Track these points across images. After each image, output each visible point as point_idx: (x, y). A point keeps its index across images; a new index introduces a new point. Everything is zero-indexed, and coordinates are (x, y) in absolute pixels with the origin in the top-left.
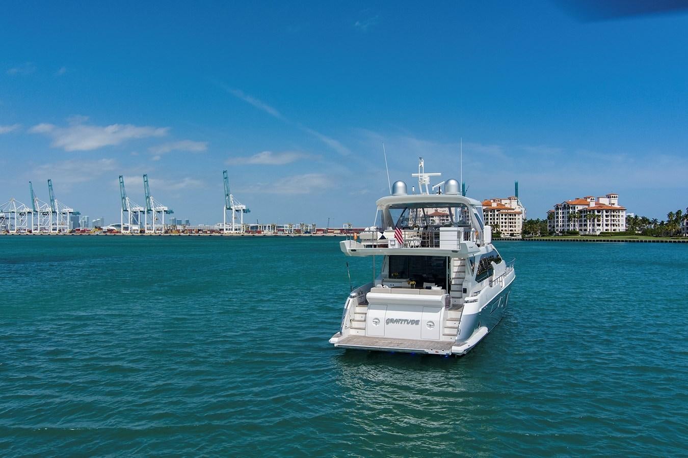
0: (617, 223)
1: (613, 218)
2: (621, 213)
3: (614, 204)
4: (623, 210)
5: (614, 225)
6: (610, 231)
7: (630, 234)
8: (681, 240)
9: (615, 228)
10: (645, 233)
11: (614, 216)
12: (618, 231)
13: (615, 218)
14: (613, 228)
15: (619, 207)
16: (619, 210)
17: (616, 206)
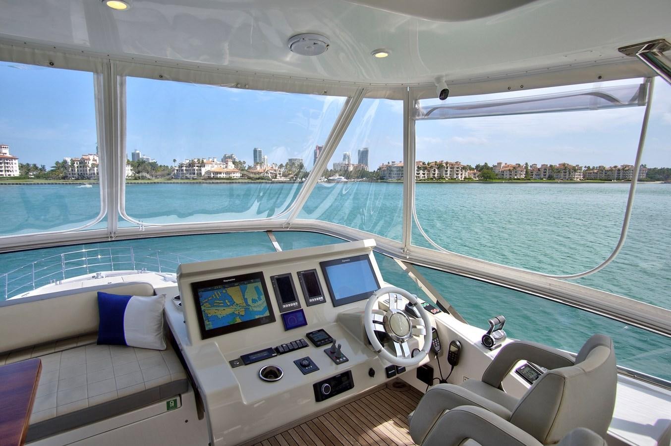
0: (11, 170)
1: (6, 165)
2: (14, 161)
3: (6, 154)
4: (15, 159)
5: (8, 171)
6: (5, 176)
7: (24, 178)
8: (71, 182)
9: (10, 173)
10: (38, 177)
11: (7, 163)
12: (12, 176)
13: (9, 165)
14: (7, 173)
15: (10, 156)
16: (12, 159)
17: (8, 155)
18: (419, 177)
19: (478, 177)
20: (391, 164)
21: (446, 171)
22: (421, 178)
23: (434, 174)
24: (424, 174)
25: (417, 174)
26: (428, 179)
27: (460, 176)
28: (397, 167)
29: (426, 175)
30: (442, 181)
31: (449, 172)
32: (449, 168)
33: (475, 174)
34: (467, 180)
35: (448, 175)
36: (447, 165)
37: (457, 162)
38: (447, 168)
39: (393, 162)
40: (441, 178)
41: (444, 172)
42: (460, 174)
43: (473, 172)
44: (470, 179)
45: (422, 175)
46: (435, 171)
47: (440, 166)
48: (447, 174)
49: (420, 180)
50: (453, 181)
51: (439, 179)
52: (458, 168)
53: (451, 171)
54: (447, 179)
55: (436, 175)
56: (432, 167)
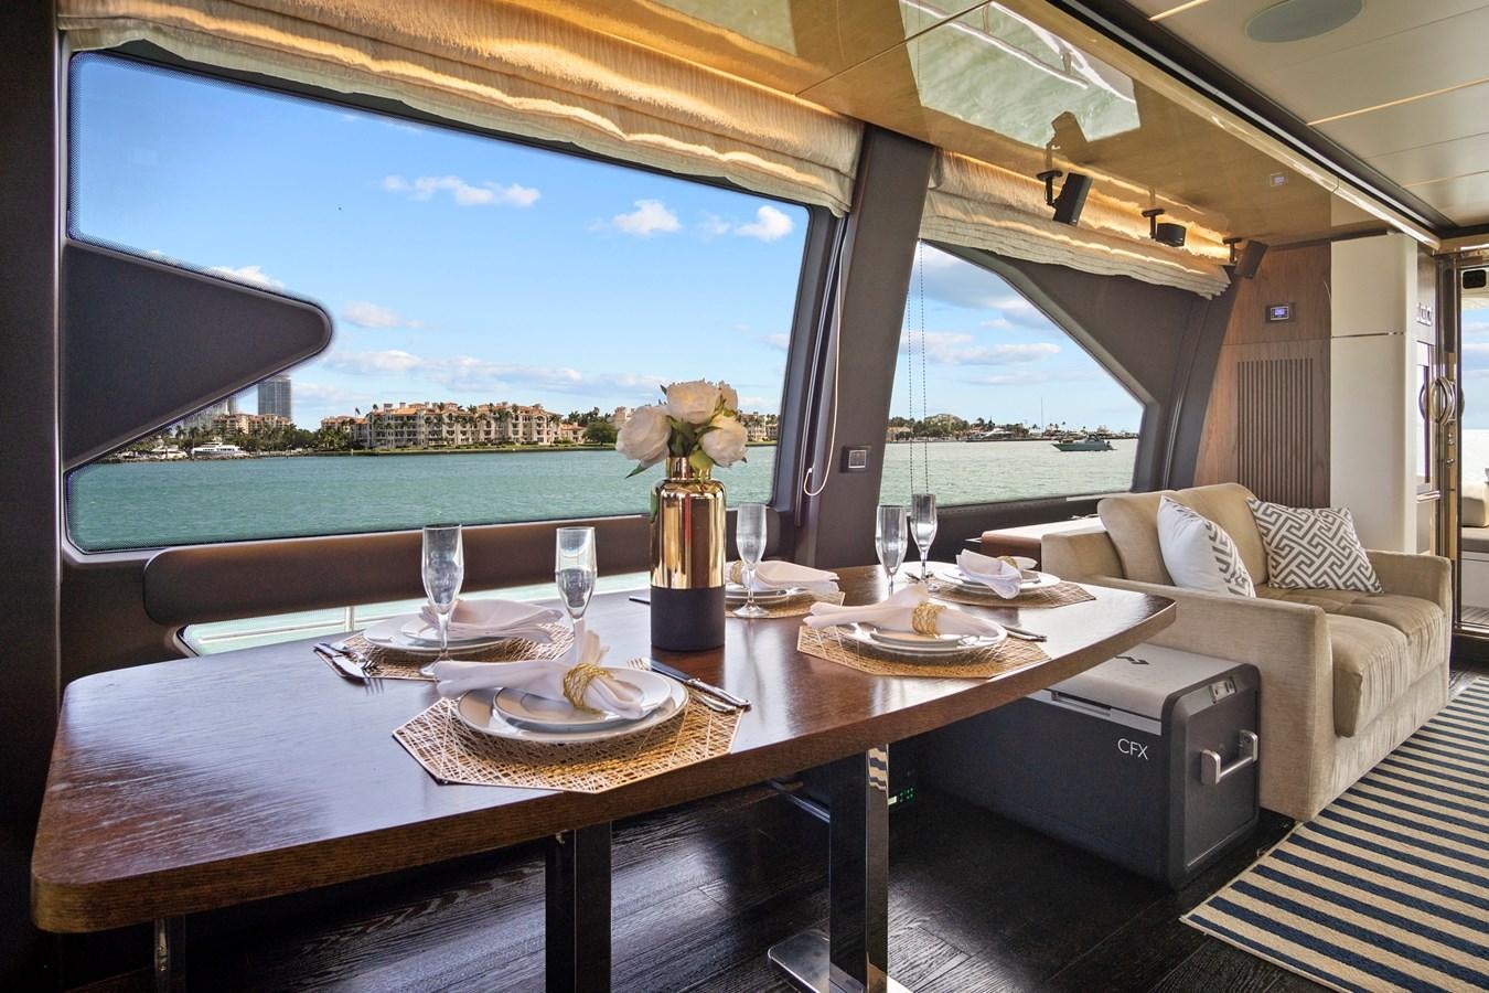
18: (453, 440)
19: (583, 437)
20: (381, 410)
21: (515, 426)
22: (460, 443)
23: (488, 433)
24: (464, 433)
25: (448, 432)
26: (477, 443)
27: (545, 436)
28: (397, 418)
29: (469, 435)
30: (508, 447)
31: (521, 429)
32: (521, 419)
33: (575, 433)
34: (560, 446)
35: (521, 434)
36: (515, 411)
37: (536, 407)
38: (517, 419)
39: (386, 405)
40: (505, 441)
41: (511, 428)
42: (545, 432)
43: (570, 427)
44: (566, 442)
45: (461, 436)
46: (489, 425)
47: (501, 414)
48: (516, 433)
49: (458, 447)
50: (531, 447)
51: (500, 443)
52: (540, 418)
53: (525, 426)
54: (517, 444)
55: (493, 436)
56: (482, 417)
